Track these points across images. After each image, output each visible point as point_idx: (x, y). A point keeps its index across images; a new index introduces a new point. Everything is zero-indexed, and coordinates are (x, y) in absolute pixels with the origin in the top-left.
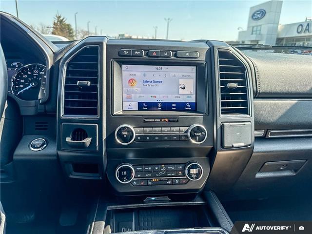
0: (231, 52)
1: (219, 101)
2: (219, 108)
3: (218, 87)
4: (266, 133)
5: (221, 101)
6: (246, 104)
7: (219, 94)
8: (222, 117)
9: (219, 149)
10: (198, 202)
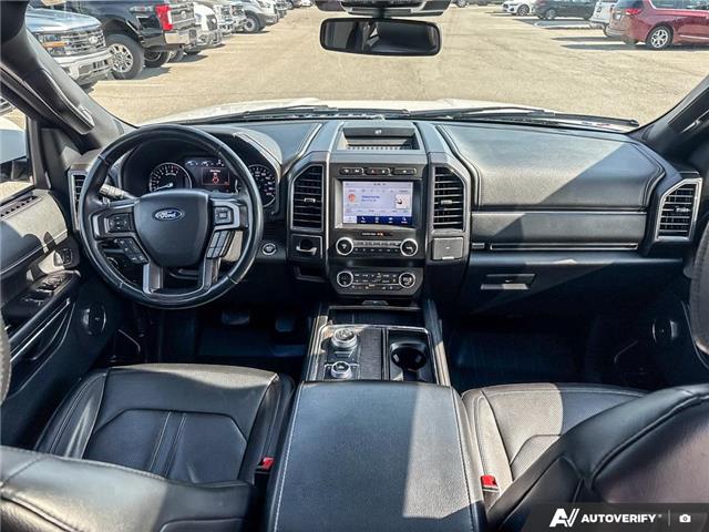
1: (432, 217)
2: (432, 223)
3: (433, 203)
4: (487, 246)
5: (434, 217)
6: (461, 219)
7: (433, 210)
8: (433, 232)
9: (429, 261)
10: (414, 308)
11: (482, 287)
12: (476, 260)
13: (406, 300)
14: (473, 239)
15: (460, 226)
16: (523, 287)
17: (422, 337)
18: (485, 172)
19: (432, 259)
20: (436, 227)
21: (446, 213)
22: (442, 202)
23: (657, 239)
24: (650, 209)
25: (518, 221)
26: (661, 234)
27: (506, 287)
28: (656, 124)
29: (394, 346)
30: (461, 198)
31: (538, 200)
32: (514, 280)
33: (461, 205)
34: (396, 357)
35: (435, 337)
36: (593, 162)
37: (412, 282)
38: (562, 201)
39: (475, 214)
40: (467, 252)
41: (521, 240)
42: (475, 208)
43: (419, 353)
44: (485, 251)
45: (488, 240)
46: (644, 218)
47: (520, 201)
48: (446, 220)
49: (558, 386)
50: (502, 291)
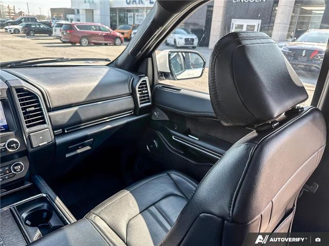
0: (25, 88)
1: (23, 121)
2: (25, 125)
3: (21, 112)
4: (63, 131)
5: (24, 120)
6: (43, 118)
7: (22, 117)
8: (27, 130)
9: (31, 150)
10: (28, 185)
11: (67, 156)
12: (59, 141)
13: (21, 181)
14: (55, 128)
15: (44, 123)
16: (88, 148)
17: (42, 199)
18: (48, 89)
19: (32, 147)
20: (28, 127)
21: (32, 116)
22: (28, 110)
23: (141, 106)
24: (133, 94)
25: (76, 113)
26: (141, 104)
27: (79, 151)
28: (119, 58)
29: (24, 215)
30: (39, 105)
31: (83, 99)
32: (83, 146)
33: (41, 110)
34: (28, 222)
35: (51, 195)
36: (102, 77)
37: (21, 168)
38: (95, 98)
39: (51, 114)
40: (53, 137)
41: (81, 122)
42: (49, 110)
43: (45, 211)
44: (63, 134)
45: (63, 127)
46: (132, 98)
47: (73, 101)
48: (33, 121)
49: (127, 189)
50: (78, 154)
